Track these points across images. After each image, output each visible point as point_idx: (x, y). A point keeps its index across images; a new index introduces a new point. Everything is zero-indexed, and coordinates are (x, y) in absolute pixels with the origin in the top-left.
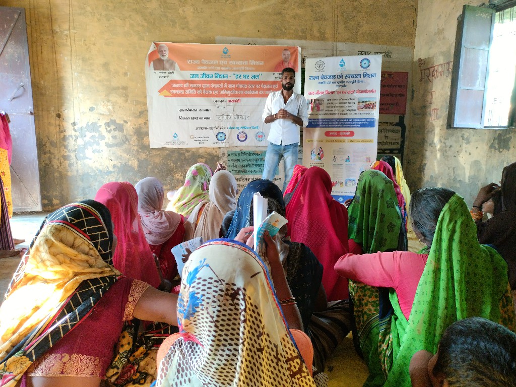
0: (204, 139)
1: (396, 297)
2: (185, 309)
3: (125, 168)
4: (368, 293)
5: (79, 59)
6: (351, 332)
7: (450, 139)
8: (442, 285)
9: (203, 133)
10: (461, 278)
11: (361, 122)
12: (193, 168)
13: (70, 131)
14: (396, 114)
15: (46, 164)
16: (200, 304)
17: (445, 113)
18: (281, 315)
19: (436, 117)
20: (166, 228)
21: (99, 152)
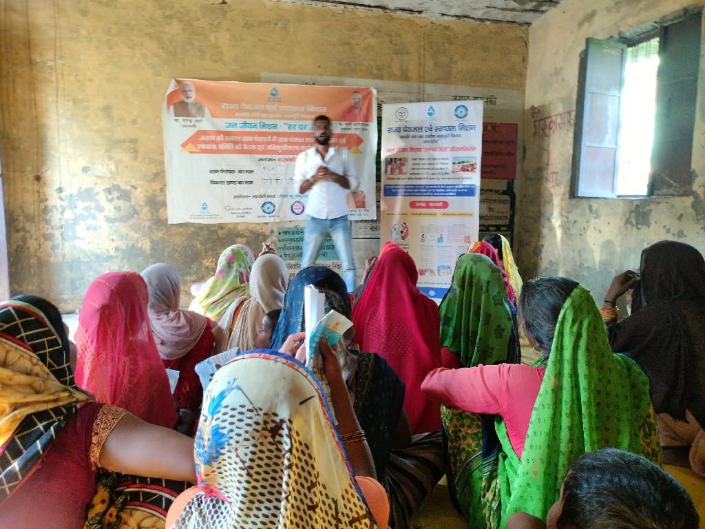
0: (245, 211)
1: (504, 427)
2: (205, 452)
3: (132, 252)
4: (467, 422)
5: (69, 100)
6: (445, 476)
7: (573, 212)
8: (565, 409)
9: (244, 203)
10: (589, 398)
11: (458, 189)
12: (227, 251)
13: (54, 200)
14: (504, 179)
15: (18, 247)
16: (226, 443)
17: (566, 179)
18: (343, 457)
19: (556, 182)
20: (185, 335)
21: (95, 229)
